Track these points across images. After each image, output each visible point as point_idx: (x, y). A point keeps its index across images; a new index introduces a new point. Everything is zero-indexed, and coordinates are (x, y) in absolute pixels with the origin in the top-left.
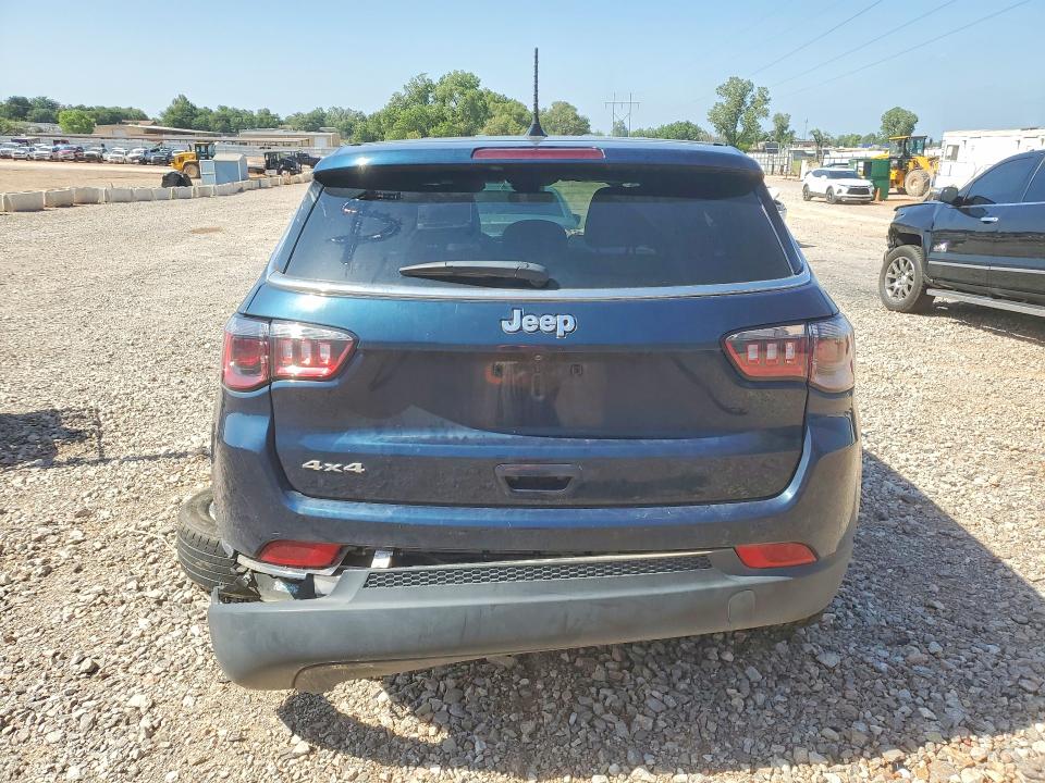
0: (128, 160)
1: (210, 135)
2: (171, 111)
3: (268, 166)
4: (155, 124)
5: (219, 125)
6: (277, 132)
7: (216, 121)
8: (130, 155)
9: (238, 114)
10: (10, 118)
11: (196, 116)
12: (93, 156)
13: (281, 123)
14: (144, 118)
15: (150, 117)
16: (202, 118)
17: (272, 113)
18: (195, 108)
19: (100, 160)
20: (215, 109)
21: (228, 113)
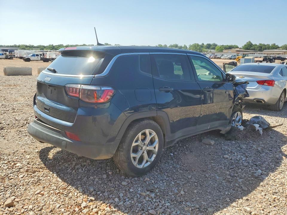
0: (227, 58)
1: (254, 52)
2: (245, 45)
3: (264, 60)
4: (240, 49)
5: (258, 49)
6: (276, 50)
7: (257, 48)
8: (228, 57)
9: (264, 45)
10: (206, 49)
11: (252, 46)
12: (219, 57)
13: (279, 47)
14: (237, 47)
15: (239, 47)
16: (253, 47)
17: (276, 45)
18: (252, 44)
19: (220, 58)
20: (258, 44)
21: (261, 45)
